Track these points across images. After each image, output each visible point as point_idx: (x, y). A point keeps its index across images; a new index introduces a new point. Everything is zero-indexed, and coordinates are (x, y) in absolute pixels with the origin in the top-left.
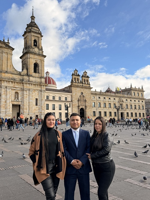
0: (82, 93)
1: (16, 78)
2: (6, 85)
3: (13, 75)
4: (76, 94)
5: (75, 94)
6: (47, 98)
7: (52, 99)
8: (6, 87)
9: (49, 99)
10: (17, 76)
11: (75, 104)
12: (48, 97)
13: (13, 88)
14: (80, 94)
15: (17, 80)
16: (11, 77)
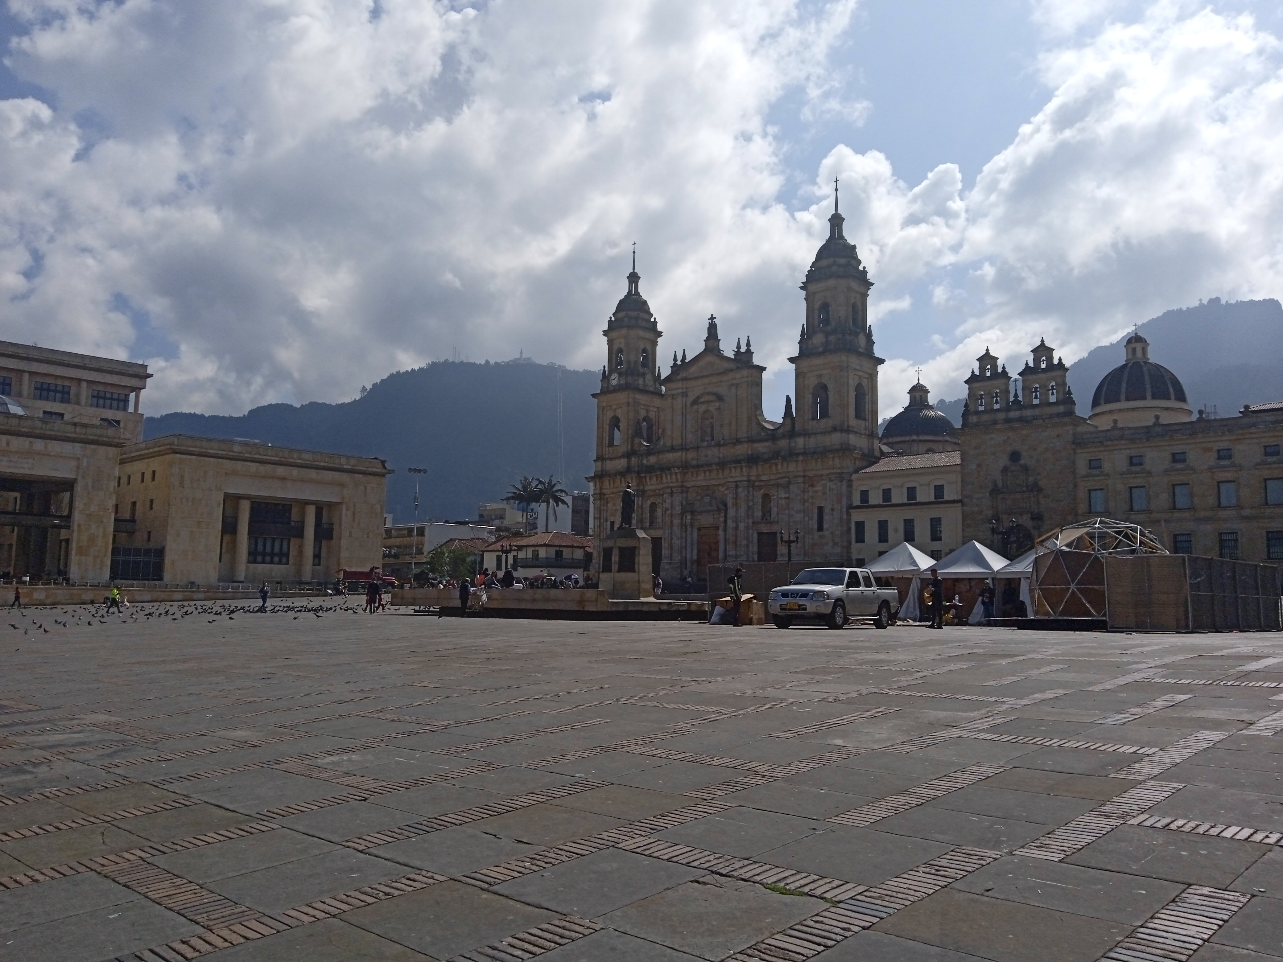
0: (1015, 456)
1: (764, 451)
2: (737, 479)
3: (756, 445)
4: (979, 465)
5: (974, 467)
6: (862, 501)
7: (881, 502)
8: (737, 487)
9: (870, 503)
10: (766, 444)
11: (976, 509)
12: (864, 495)
13: (757, 484)
14: (1004, 461)
15: (766, 456)
16: (750, 452)
